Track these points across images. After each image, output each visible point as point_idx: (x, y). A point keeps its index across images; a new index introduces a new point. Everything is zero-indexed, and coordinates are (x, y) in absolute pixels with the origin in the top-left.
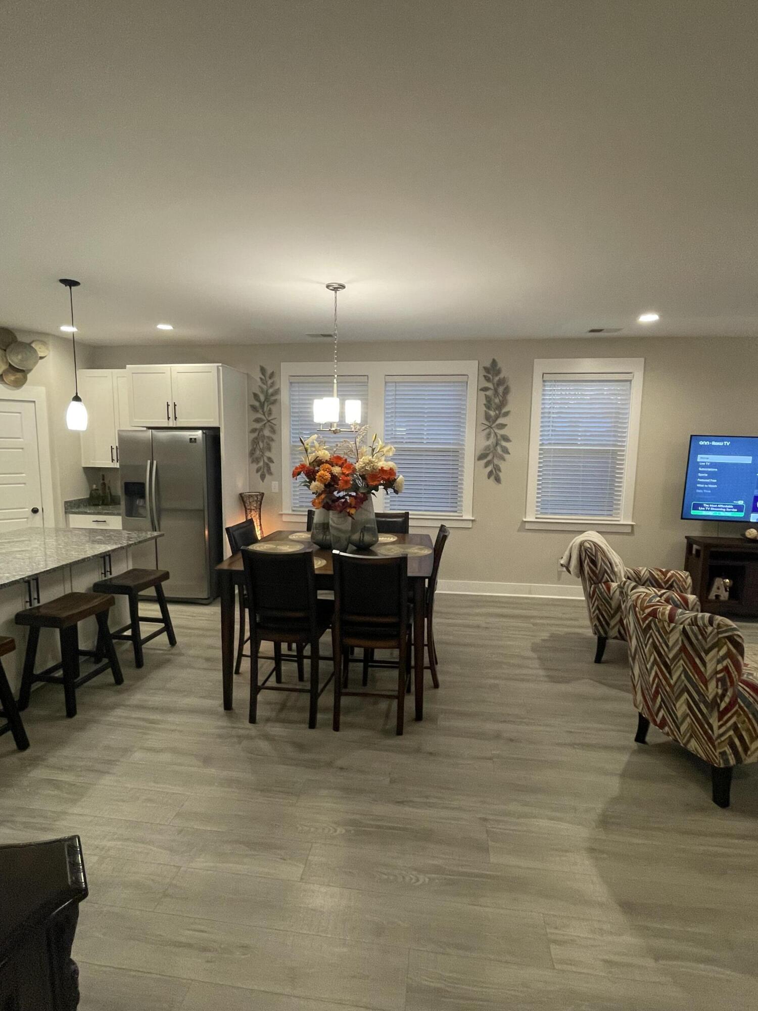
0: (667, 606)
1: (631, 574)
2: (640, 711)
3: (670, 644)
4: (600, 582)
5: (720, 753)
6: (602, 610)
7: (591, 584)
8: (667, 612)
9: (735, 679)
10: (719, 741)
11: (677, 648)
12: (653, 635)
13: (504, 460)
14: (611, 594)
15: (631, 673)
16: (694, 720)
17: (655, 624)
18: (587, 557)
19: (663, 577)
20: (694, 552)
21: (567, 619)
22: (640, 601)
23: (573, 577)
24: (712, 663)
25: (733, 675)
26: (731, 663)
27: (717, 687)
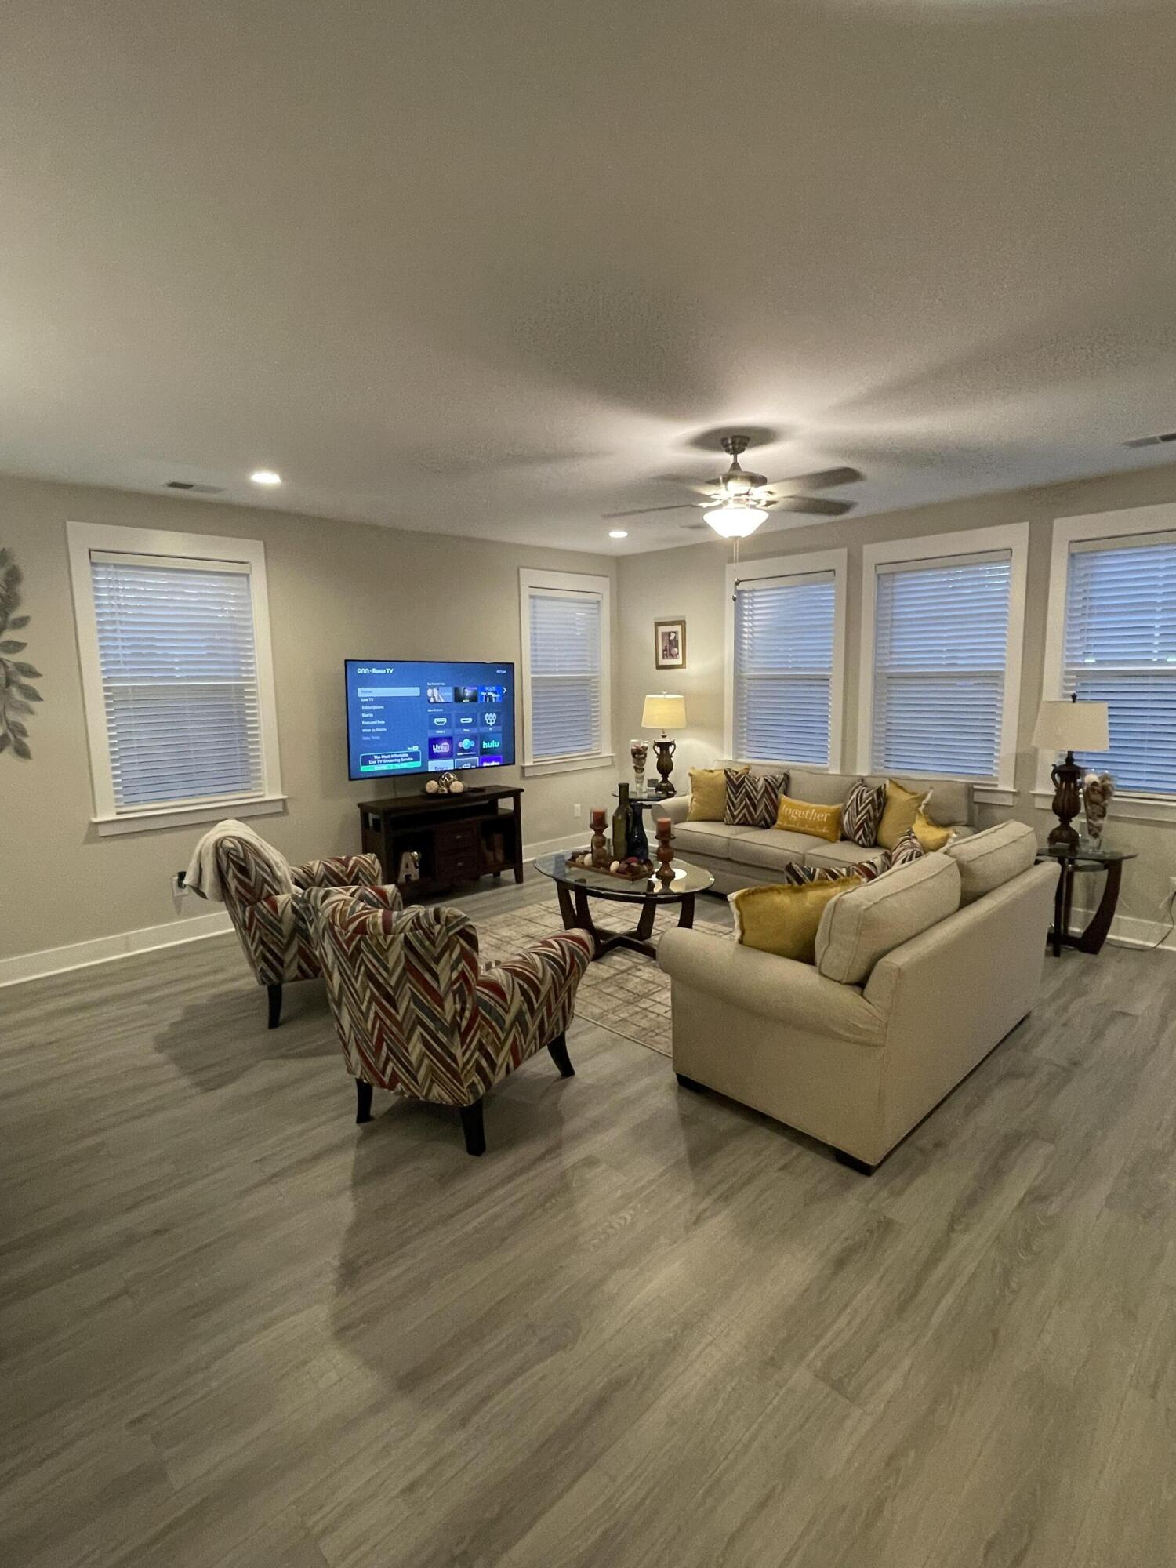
0: (377, 911)
1: (299, 875)
2: (358, 1077)
3: (390, 965)
4: (259, 900)
5: (469, 1087)
6: (268, 943)
7: (245, 907)
8: (380, 921)
9: (473, 984)
10: (465, 1072)
11: (400, 969)
12: (365, 958)
13: (31, 712)
14: (280, 914)
15: (336, 1027)
16: (433, 1058)
17: (367, 944)
18: (231, 864)
19: (344, 868)
20: (371, 823)
21: (208, 974)
22: (339, 914)
23: (211, 902)
24: (446, 973)
25: (471, 979)
26: (468, 967)
27: (455, 1003)
